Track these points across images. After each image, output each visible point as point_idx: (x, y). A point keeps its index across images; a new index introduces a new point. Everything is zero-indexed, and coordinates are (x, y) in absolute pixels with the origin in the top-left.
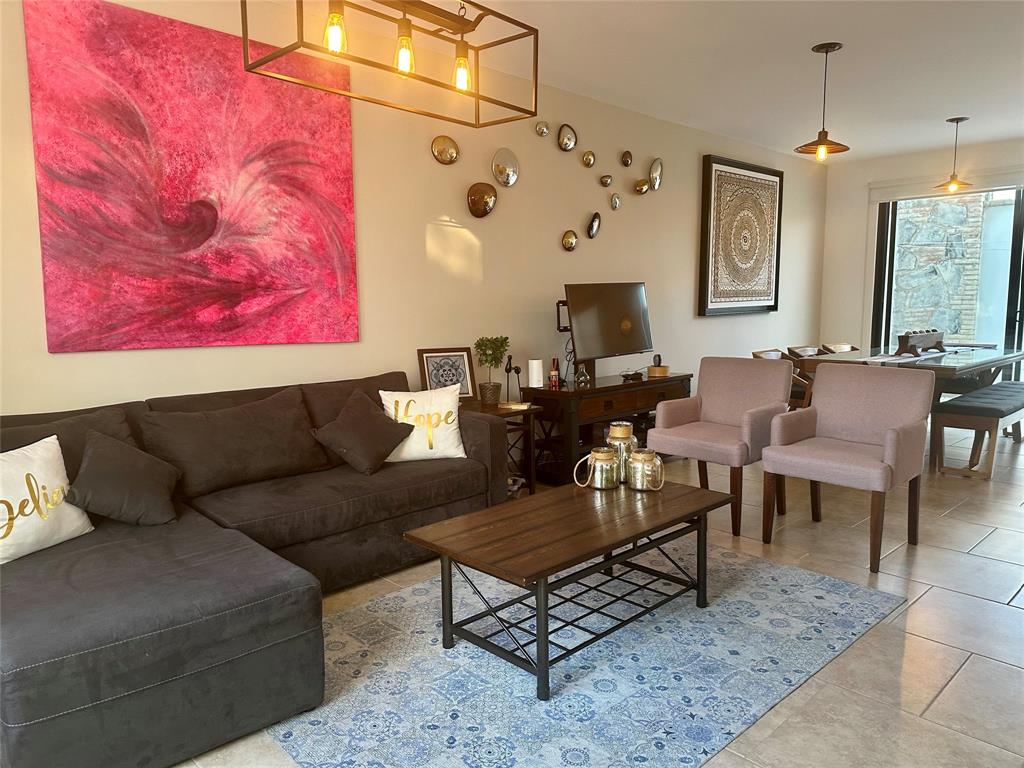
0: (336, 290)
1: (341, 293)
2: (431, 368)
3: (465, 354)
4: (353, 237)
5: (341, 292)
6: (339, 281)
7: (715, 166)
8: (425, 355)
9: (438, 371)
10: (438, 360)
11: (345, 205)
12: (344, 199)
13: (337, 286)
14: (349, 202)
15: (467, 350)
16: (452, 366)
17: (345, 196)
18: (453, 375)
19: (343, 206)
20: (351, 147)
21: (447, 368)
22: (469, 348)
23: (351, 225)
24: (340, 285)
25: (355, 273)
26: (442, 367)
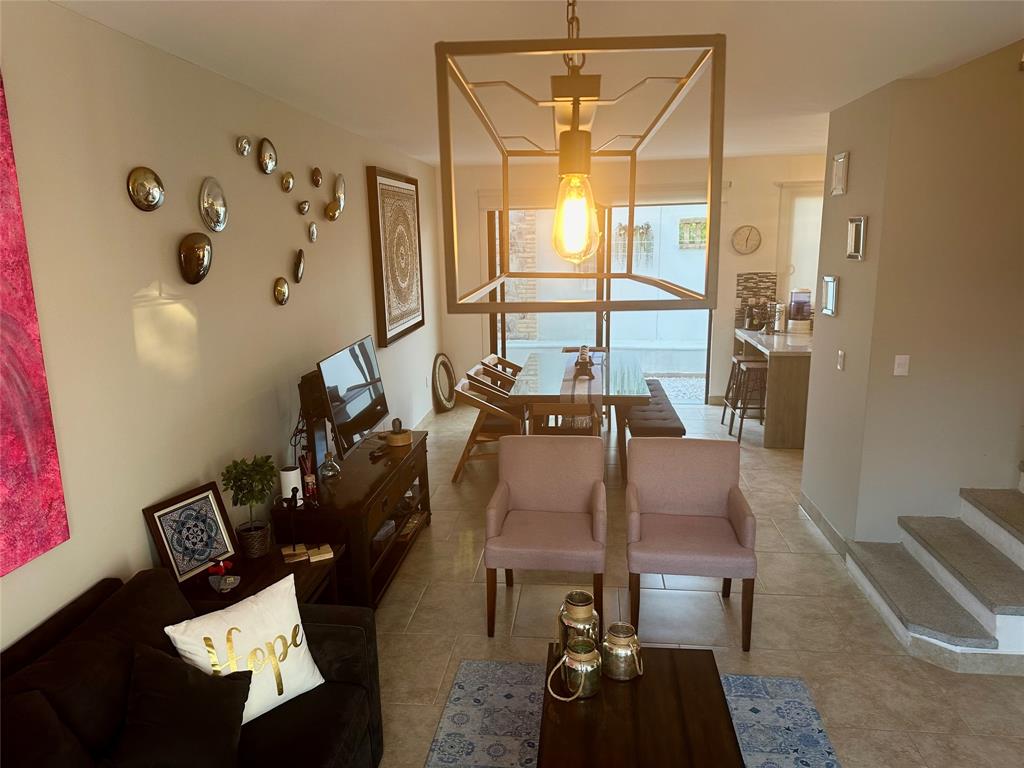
0: (26, 467)
1: (35, 470)
2: (170, 532)
3: (210, 494)
4: (40, 364)
5: (34, 466)
6: (29, 447)
7: (380, 179)
8: (156, 515)
9: (180, 532)
10: (175, 516)
11: (23, 310)
12: (20, 301)
13: (27, 458)
14: (28, 303)
15: (212, 486)
16: (197, 518)
17: (21, 294)
18: (202, 531)
19: (20, 314)
20: (19, 203)
21: (191, 523)
22: (214, 483)
23: (36, 342)
24: (31, 455)
25: (51, 425)
26: (183, 524)
